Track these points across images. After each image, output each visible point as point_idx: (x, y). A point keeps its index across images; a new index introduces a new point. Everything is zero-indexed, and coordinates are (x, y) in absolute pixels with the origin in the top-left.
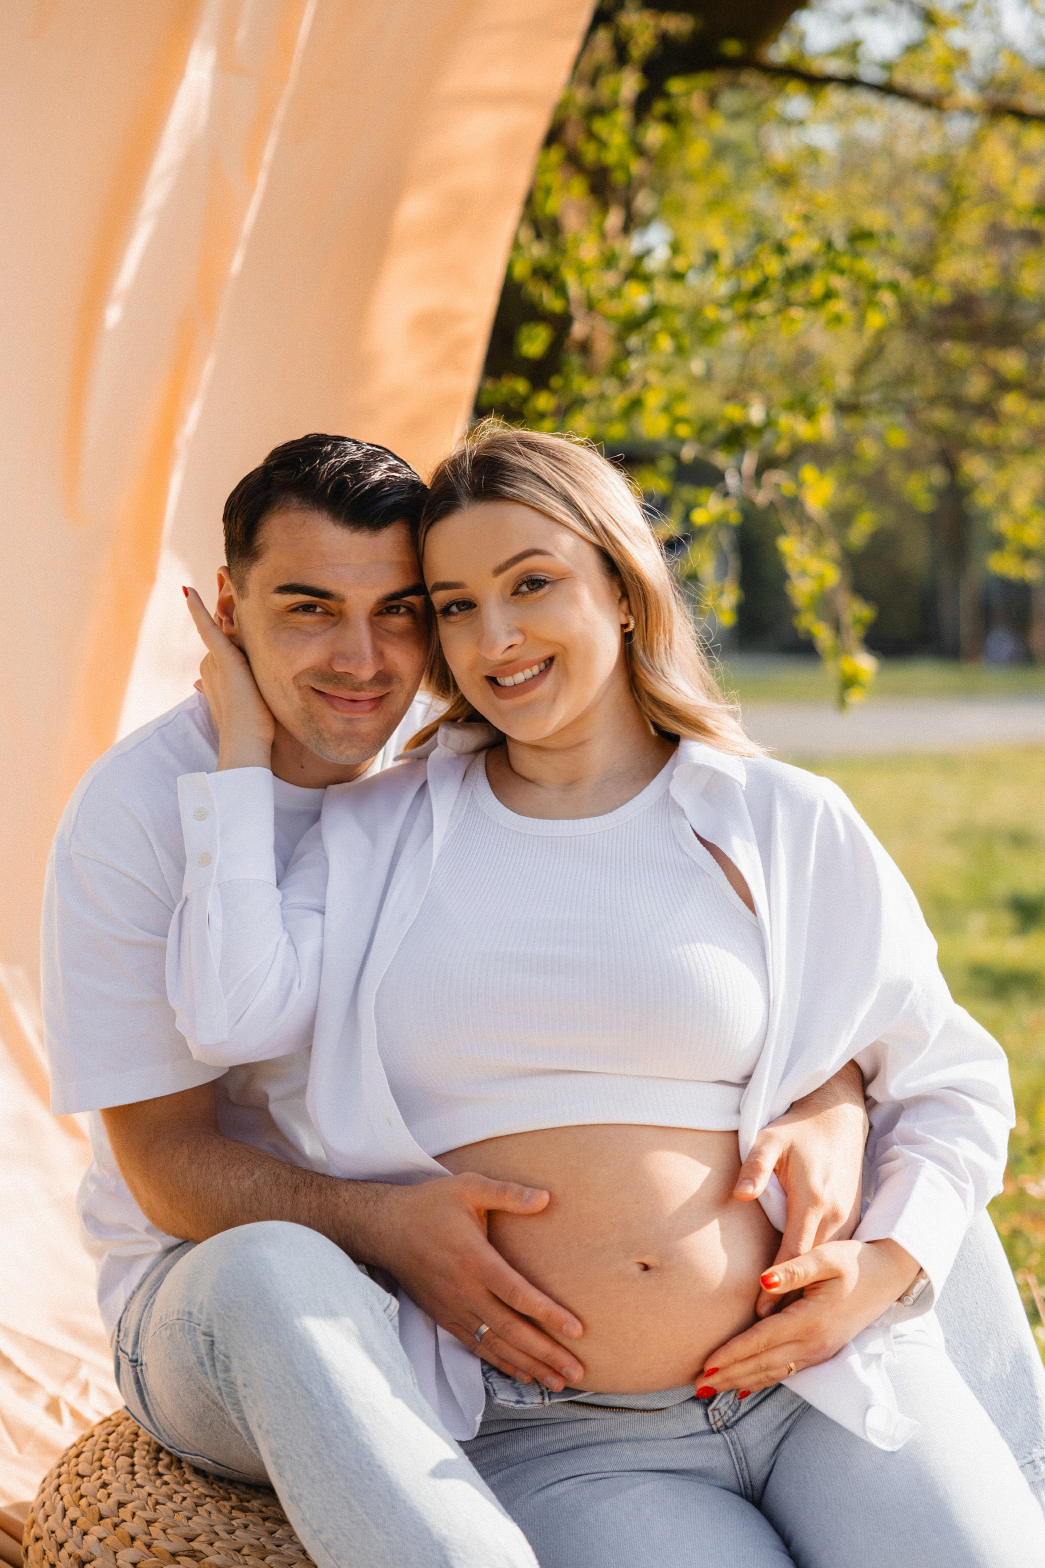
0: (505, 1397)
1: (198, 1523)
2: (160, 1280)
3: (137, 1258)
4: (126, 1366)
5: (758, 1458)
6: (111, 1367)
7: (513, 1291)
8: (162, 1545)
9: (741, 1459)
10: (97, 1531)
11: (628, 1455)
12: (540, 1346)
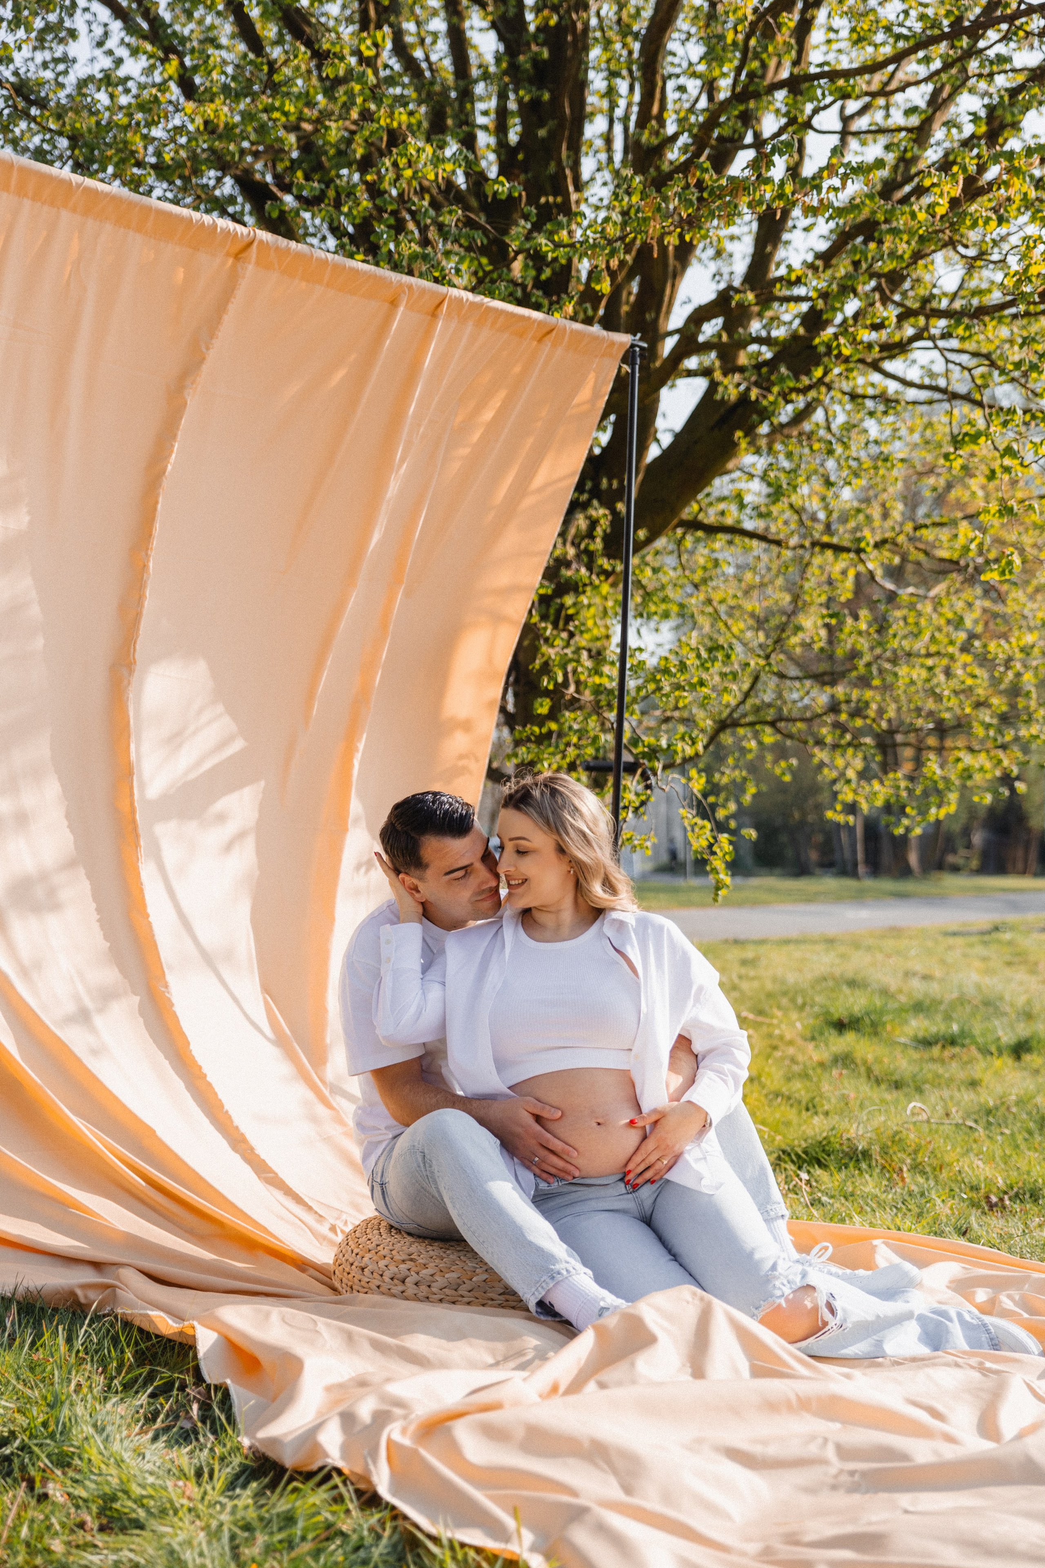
0: (543, 1185)
1: (412, 1249)
2: (392, 1149)
3: (380, 1142)
4: (377, 1189)
5: (648, 1203)
6: (369, 1193)
7: (548, 1141)
8: (397, 1257)
9: (641, 1204)
10: (368, 1256)
11: (593, 1204)
12: (560, 1164)
